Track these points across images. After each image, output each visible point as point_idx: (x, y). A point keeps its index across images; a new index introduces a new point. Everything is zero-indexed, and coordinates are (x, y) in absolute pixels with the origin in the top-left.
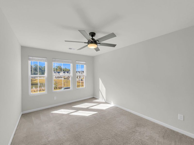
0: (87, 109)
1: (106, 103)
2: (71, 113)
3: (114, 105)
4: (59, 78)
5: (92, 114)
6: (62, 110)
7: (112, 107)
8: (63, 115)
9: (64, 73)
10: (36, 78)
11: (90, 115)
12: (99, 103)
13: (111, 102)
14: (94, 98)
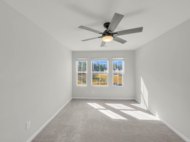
0: (117, 111)
1: (148, 112)
2: (100, 109)
3: (160, 120)
4: (115, 74)
5: (118, 119)
6: (95, 104)
7: (153, 120)
8: (93, 108)
9: (119, 70)
10: (98, 74)
11: (116, 119)
12: (137, 109)
13: (156, 114)
14: (135, 101)
